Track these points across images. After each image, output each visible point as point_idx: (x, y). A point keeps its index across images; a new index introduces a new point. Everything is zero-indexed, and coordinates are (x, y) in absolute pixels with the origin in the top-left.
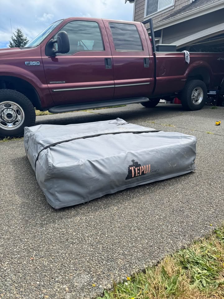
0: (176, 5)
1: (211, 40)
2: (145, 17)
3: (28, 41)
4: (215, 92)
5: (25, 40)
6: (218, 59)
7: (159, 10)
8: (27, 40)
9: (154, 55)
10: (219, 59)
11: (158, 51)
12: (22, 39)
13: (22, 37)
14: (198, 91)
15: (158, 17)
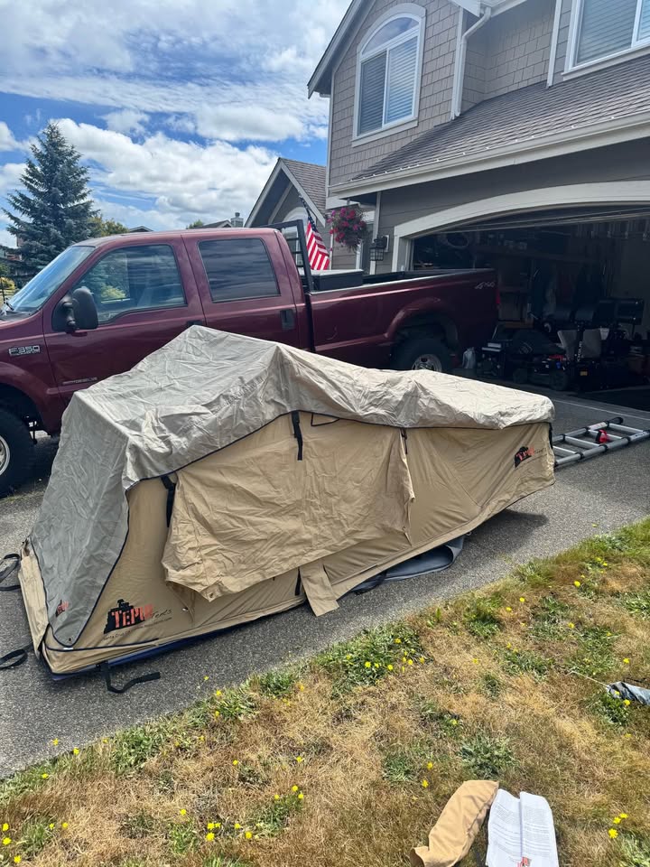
0: (423, 118)
1: (480, 228)
2: (355, 136)
3: (79, 156)
4: (499, 346)
5: (70, 154)
6: (477, 287)
7: (384, 126)
8: (76, 154)
9: (307, 300)
10: (480, 287)
11: (318, 288)
12: (60, 153)
13: (62, 146)
14: (429, 361)
15: (384, 141)
